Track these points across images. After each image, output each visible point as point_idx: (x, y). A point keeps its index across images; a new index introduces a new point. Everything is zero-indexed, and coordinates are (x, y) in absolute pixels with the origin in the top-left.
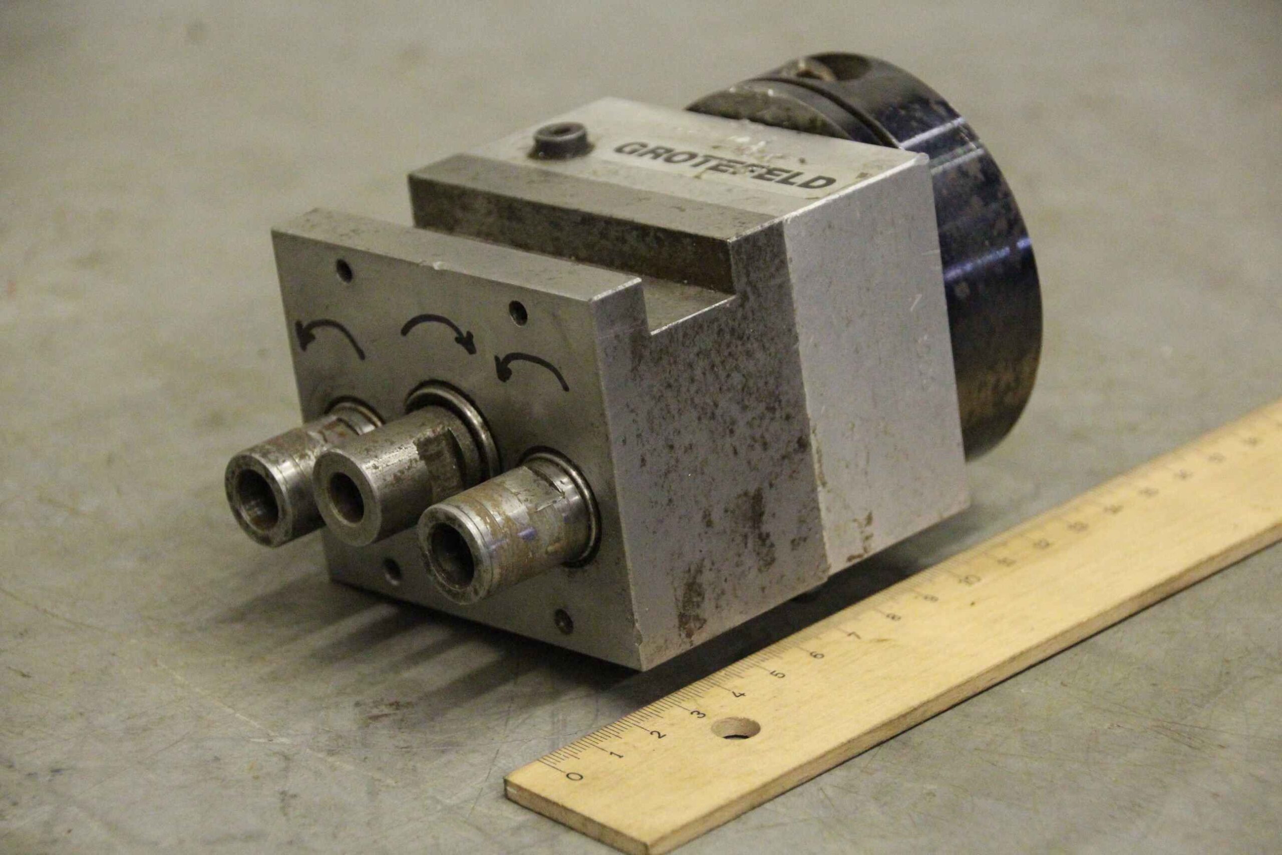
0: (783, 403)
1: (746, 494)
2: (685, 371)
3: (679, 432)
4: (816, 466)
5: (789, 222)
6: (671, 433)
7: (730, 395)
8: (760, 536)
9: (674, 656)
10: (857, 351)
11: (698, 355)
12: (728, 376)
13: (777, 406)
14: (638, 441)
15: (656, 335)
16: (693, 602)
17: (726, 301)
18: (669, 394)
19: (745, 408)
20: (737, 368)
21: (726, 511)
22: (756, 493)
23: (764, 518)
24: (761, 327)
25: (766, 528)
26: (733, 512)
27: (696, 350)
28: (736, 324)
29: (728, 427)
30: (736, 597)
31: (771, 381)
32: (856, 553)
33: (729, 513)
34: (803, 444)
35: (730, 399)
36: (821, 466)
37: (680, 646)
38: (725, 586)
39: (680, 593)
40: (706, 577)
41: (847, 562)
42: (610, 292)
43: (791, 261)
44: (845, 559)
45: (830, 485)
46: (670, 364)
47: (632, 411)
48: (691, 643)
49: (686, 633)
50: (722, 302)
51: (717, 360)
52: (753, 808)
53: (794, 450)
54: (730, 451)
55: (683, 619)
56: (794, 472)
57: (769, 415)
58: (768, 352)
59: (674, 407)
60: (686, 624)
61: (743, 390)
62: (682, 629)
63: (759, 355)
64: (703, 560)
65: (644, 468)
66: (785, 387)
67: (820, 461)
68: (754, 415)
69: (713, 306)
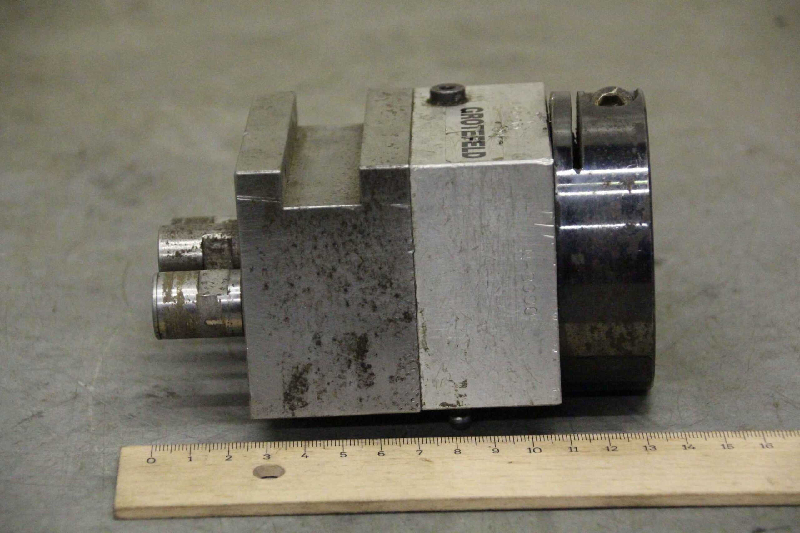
0: (395, 286)
1: (353, 334)
2: (309, 240)
3: (300, 278)
4: (421, 336)
5: (415, 170)
6: (293, 276)
7: (348, 267)
8: (363, 365)
9: (277, 417)
10: (467, 271)
11: (322, 233)
12: (347, 254)
13: (388, 285)
14: (263, 273)
15: (288, 211)
16: (298, 389)
17: (352, 205)
18: (293, 250)
19: (360, 279)
20: (356, 251)
21: (334, 340)
22: (363, 336)
23: (368, 354)
24: (381, 231)
25: (367, 361)
26: (341, 342)
27: (321, 229)
28: (359, 223)
29: (343, 287)
30: (336, 397)
31: (386, 268)
32: (448, 402)
33: (337, 342)
34: (409, 317)
35: (348, 269)
36: (424, 337)
37: (283, 413)
38: (328, 388)
39: (288, 379)
40: (311, 377)
41: (440, 405)
42: (252, 173)
43: (415, 196)
44: (440, 402)
45: (431, 350)
46: (297, 232)
47: (261, 253)
48: (293, 414)
49: (289, 406)
50: (349, 205)
51: (340, 241)
52: (213, 516)
53: (400, 318)
54: (343, 303)
55: (288, 397)
56: (398, 332)
57: (379, 290)
58: (385, 249)
59: (297, 261)
60: (291, 400)
61: (359, 266)
62: (286, 402)
63: (377, 248)
64: (311, 365)
65: (266, 292)
66: (397, 275)
67: (424, 333)
68: (367, 286)
69: (340, 206)
